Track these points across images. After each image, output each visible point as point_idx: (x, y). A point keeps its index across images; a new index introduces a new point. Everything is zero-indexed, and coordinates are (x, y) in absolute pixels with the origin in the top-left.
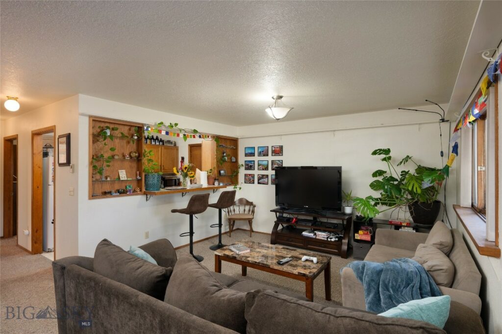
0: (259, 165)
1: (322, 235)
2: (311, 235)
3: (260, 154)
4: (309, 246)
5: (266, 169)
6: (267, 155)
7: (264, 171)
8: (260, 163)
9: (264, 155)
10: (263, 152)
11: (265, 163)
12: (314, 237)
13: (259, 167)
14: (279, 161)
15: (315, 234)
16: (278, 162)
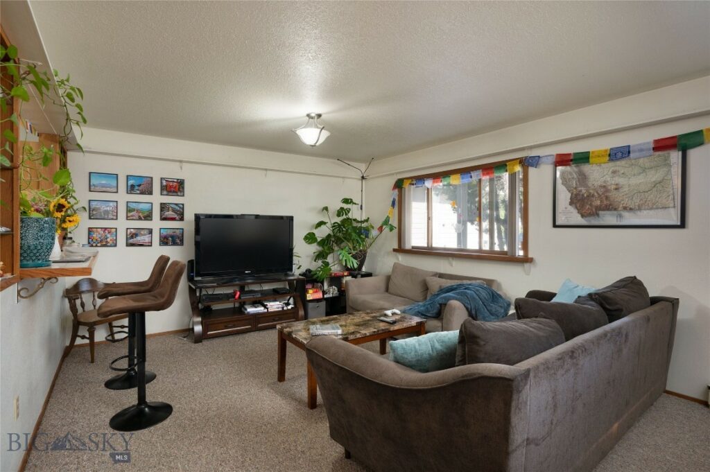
0: (129, 210)
1: (274, 306)
2: (261, 309)
3: (131, 189)
4: (260, 325)
5: (148, 217)
6: (151, 193)
7: (141, 221)
8: (132, 206)
9: (142, 193)
10: (139, 186)
11: (146, 207)
12: (266, 310)
13: (129, 214)
14: (176, 204)
15: (265, 307)
16: (173, 206)
